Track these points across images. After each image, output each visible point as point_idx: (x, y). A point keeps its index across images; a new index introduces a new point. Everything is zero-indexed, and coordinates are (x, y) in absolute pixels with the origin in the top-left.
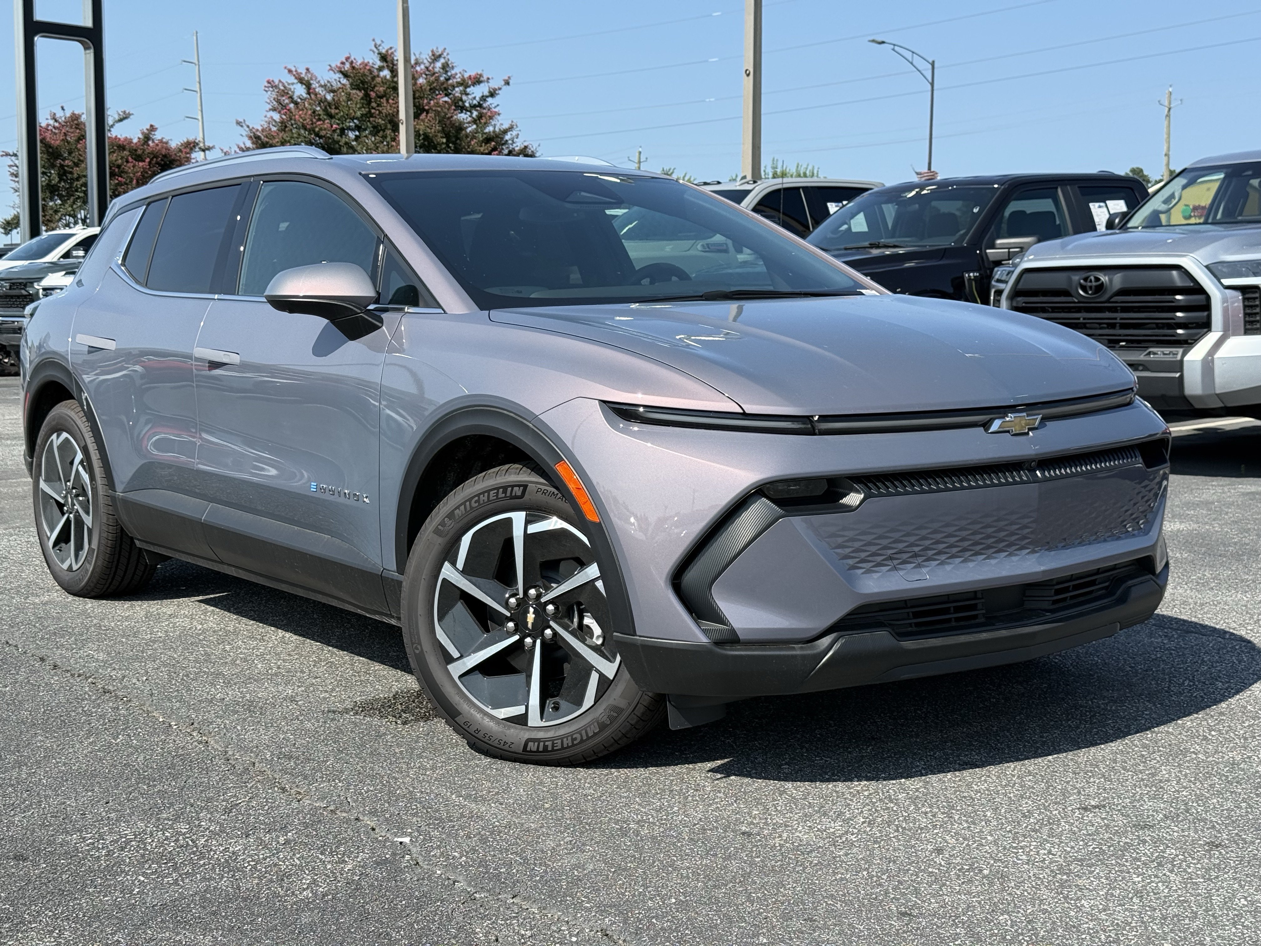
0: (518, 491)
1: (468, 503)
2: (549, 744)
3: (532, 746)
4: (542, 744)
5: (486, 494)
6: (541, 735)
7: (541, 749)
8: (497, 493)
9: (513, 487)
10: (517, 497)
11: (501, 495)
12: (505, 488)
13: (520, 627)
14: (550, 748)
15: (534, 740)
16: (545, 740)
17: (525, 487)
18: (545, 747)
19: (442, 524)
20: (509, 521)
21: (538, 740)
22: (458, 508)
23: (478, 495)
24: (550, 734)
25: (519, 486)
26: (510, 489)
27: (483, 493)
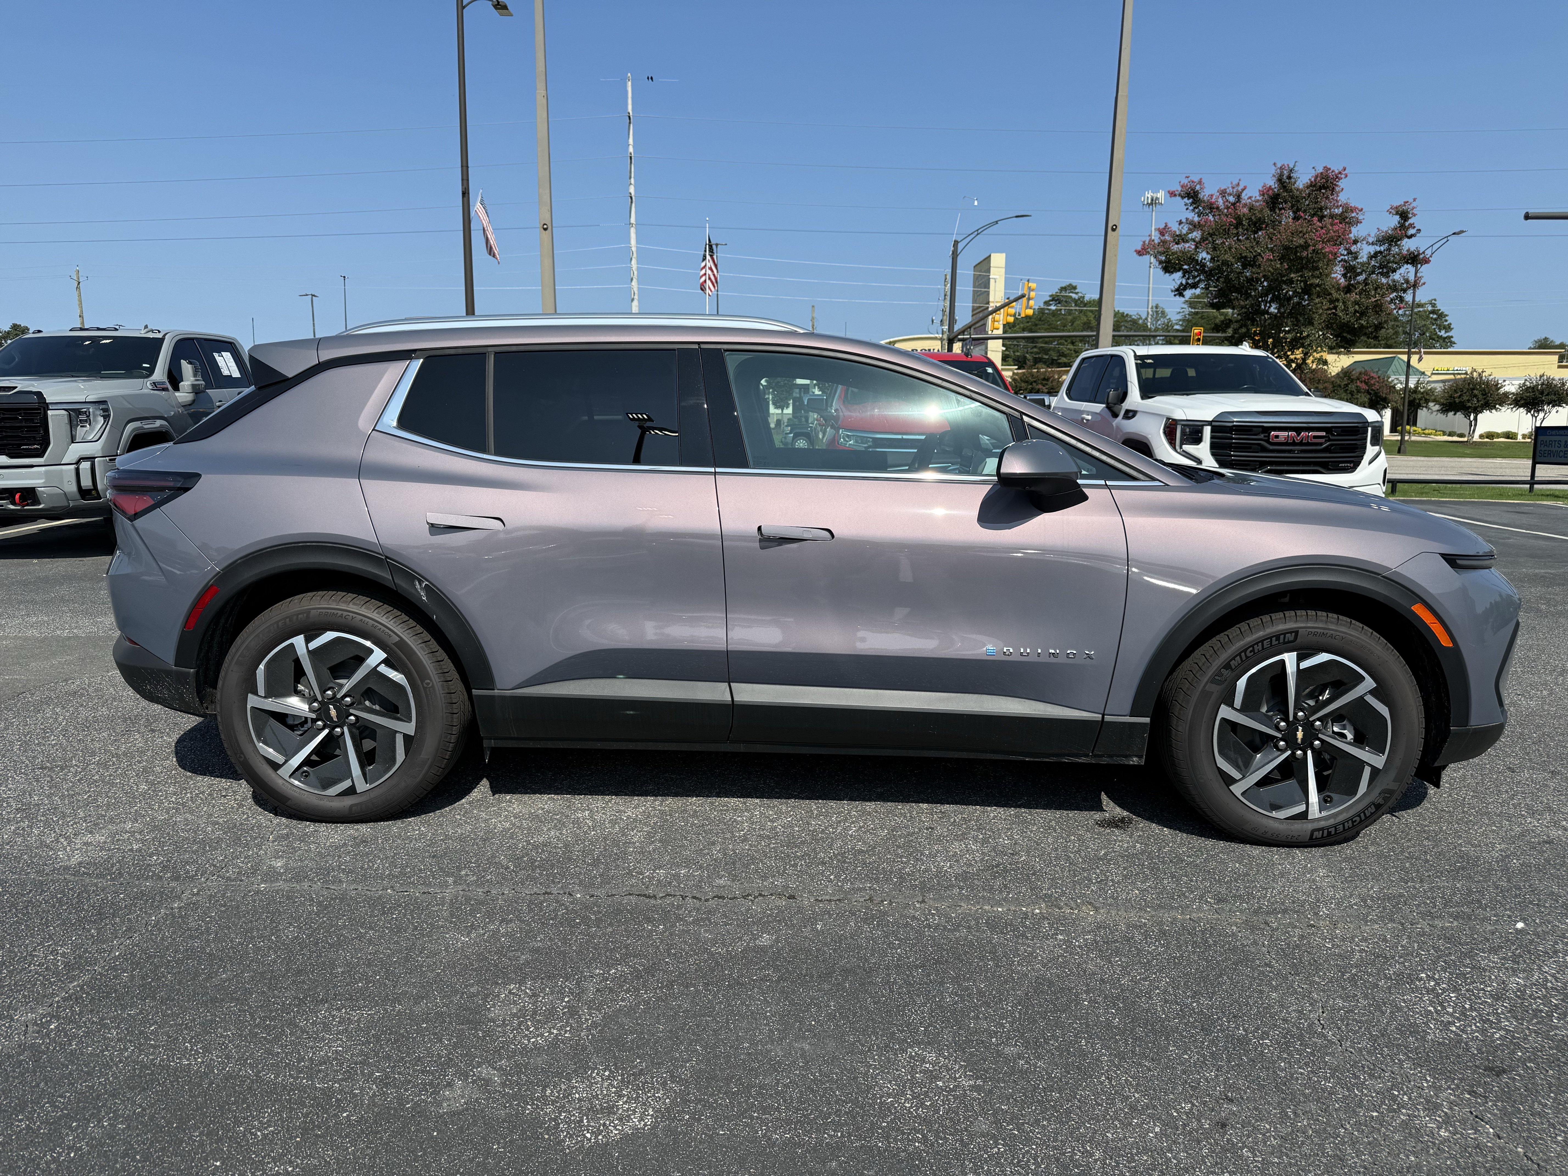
0: (1290, 637)
1: (1243, 654)
2: (1333, 830)
3: (1316, 834)
4: (1326, 831)
5: (1260, 644)
6: (1323, 824)
7: (1325, 834)
8: (1271, 641)
9: (1285, 634)
10: (1289, 642)
11: (1274, 642)
12: (1278, 637)
13: (1291, 743)
14: (1333, 833)
15: (1318, 830)
16: (1328, 828)
17: (1297, 633)
18: (1329, 833)
19: (1218, 673)
20: (1283, 662)
21: (1322, 829)
22: (1234, 659)
23: (1253, 646)
24: (1332, 822)
25: (1291, 633)
26: (1282, 637)
27: (1257, 643)
